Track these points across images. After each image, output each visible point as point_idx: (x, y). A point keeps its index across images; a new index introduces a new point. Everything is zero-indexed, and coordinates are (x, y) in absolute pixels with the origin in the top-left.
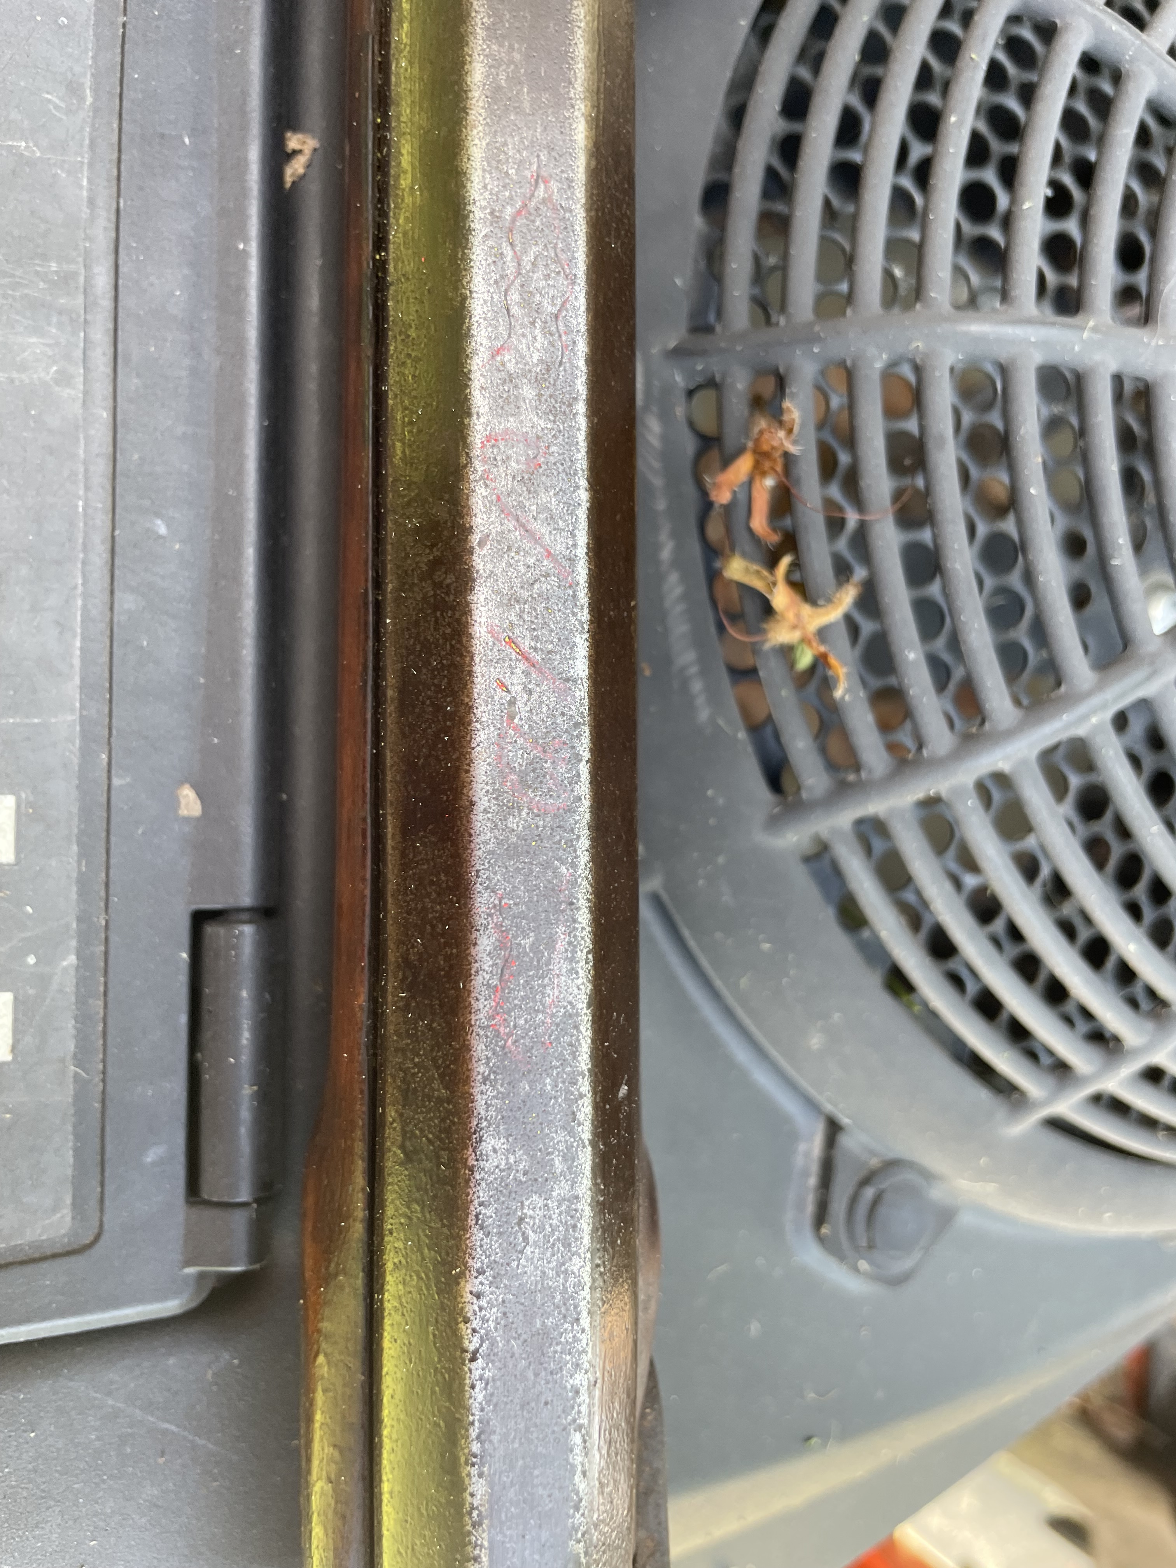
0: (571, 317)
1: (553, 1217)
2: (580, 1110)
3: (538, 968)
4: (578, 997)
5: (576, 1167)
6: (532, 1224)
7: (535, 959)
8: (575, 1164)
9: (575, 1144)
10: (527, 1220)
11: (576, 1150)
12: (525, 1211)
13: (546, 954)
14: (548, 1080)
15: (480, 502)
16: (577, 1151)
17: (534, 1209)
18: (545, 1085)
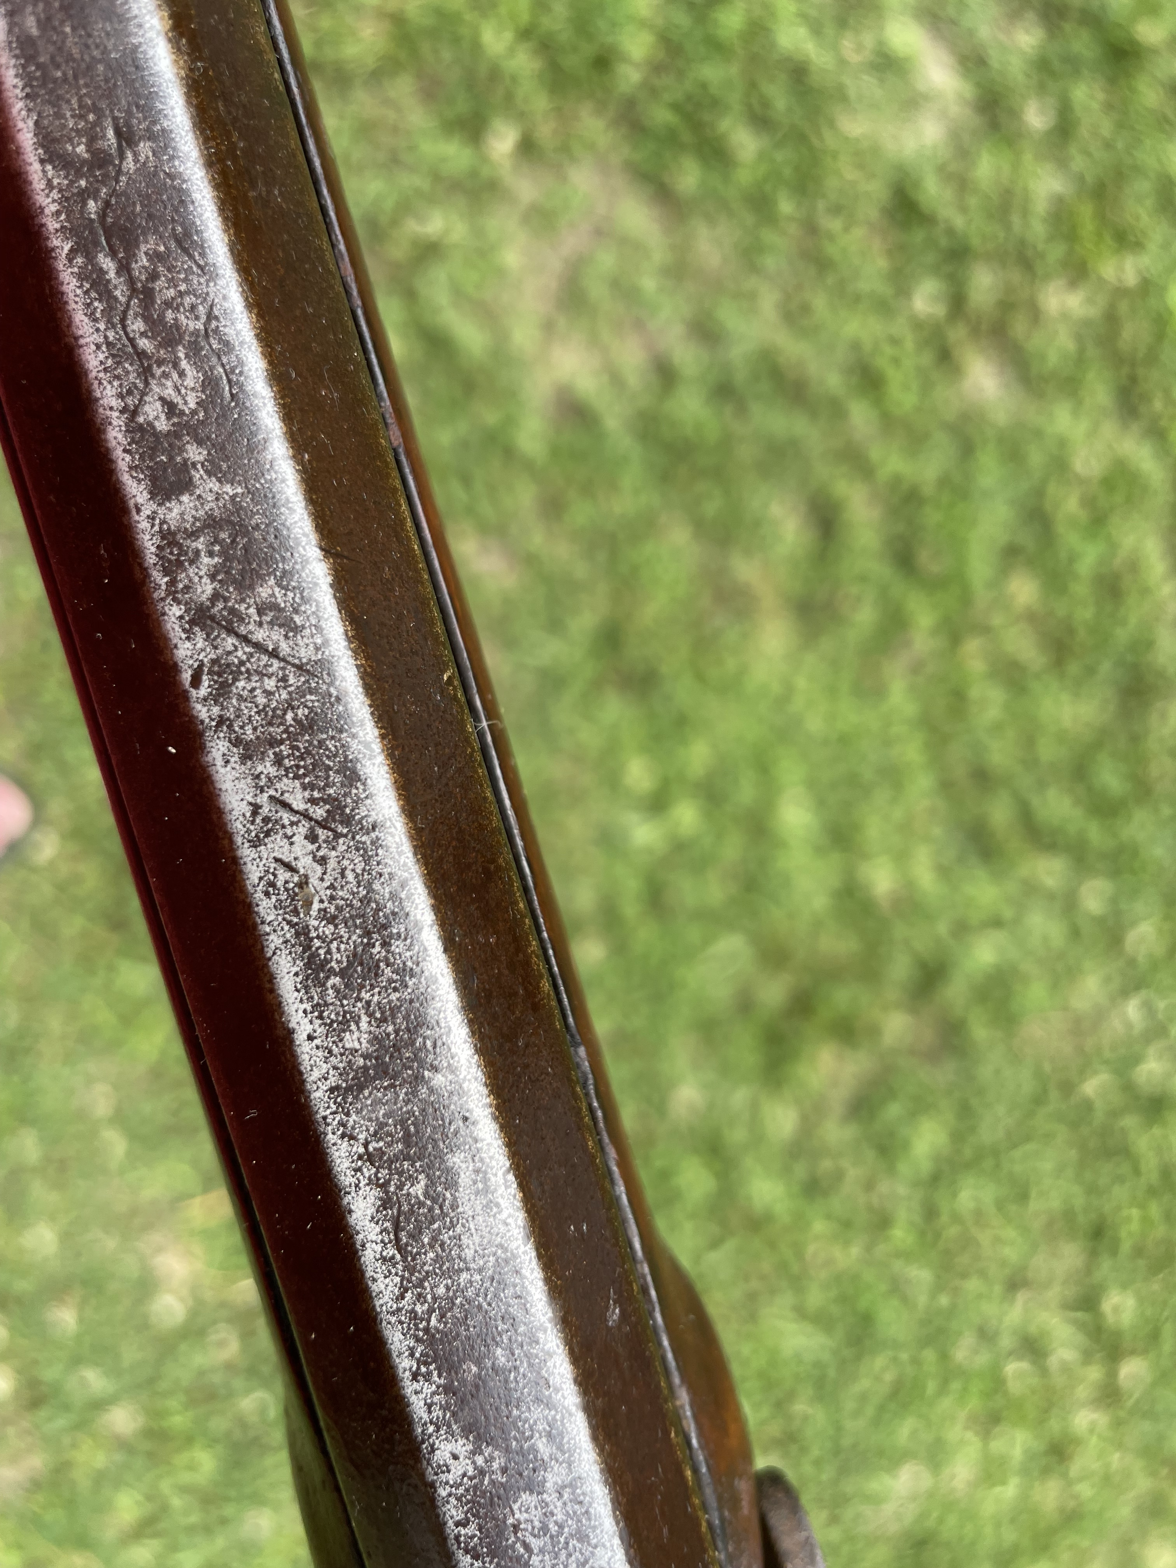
0: (225, 326)
1: (555, 1511)
2: (553, 1373)
3: (444, 1215)
4: (508, 1235)
5: (568, 1442)
6: (530, 1528)
7: (437, 1207)
8: (565, 1440)
9: (558, 1417)
10: (522, 1526)
11: (562, 1421)
12: (516, 1516)
13: (448, 1195)
14: (499, 1351)
15: (177, 628)
16: (563, 1424)
17: (526, 1511)
18: (496, 1359)
